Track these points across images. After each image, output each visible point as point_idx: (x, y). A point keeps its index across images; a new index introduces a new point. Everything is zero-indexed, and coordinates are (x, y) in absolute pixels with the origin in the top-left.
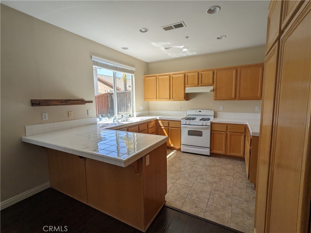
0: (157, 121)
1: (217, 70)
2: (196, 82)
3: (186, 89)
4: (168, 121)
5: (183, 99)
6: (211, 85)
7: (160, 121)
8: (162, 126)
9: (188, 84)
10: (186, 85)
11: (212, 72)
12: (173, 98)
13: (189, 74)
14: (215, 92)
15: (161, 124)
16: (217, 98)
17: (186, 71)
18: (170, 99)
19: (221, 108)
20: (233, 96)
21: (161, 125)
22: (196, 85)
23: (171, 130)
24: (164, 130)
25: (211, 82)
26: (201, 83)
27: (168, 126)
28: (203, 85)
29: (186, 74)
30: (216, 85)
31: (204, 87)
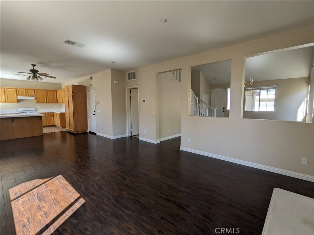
2: (25, 94)
5: (17, 102)
9: (19, 95)
12: (8, 102)
13: (19, 90)
14: (36, 99)
16: (38, 102)
17: (17, 88)
18: (5, 102)
19: (39, 107)
20: (45, 101)
25: (34, 95)
26: (28, 95)
31: (30, 97)
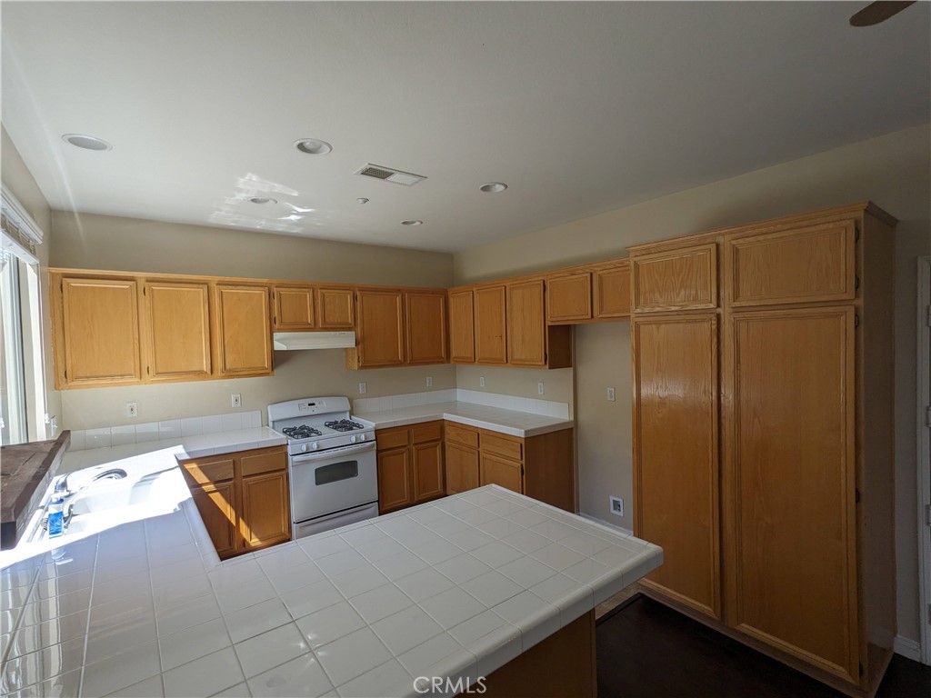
1: (361, 290)
2: (310, 319)
3: (277, 335)
4: (235, 457)
5: (269, 371)
6: (350, 329)
8: (204, 485)
10: (277, 326)
11: (351, 292)
13: (283, 291)
15: (203, 475)
16: (367, 364)
18: (213, 374)
19: (361, 389)
20: (399, 357)
21: (201, 478)
22: (308, 326)
23: (250, 486)
24: (217, 498)
25: (350, 320)
26: (324, 321)
27: (232, 476)
28: (328, 326)
29: (275, 290)
30: (363, 329)
31: (332, 333)
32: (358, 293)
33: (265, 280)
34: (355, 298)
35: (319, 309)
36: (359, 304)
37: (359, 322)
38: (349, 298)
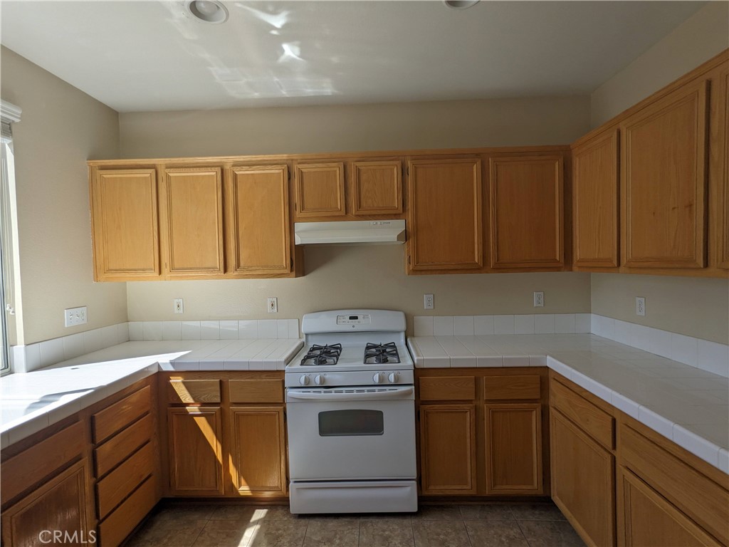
0: (159, 379)
1: (414, 158)
2: (340, 204)
3: (299, 226)
4: (222, 377)
5: (288, 271)
6: (396, 216)
7: (177, 382)
8: (188, 405)
9: (303, 208)
10: (297, 214)
11: (399, 163)
12: (238, 265)
13: (306, 168)
14: (411, 241)
15: (186, 392)
16: (420, 267)
17: (295, 156)
18: (225, 271)
19: (427, 302)
20: (477, 258)
21: (185, 397)
22: (337, 214)
23: (238, 416)
24: (202, 423)
25: (397, 203)
27: (219, 401)
28: (365, 213)
29: (296, 167)
30: (416, 216)
31: (372, 222)
32: (409, 164)
33: (284, 156)
34: (404, 172)
35: (353, 191)
36: (410, 179)
37: (410, 205)
38: (396, 172)
